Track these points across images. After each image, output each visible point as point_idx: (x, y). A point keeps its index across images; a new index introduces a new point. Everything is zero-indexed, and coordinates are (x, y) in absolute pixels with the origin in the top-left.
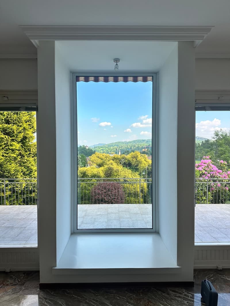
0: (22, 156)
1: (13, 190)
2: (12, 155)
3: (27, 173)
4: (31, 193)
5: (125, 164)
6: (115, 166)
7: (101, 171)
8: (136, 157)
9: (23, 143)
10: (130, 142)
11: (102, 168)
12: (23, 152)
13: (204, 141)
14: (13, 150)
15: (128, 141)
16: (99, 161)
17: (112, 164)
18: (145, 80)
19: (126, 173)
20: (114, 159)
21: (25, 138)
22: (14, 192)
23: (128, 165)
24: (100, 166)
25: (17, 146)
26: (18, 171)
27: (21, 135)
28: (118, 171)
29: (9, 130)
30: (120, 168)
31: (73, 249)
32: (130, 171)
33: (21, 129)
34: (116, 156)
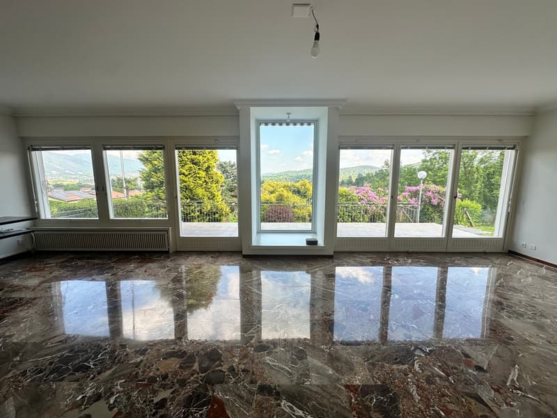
0: (207, 183)
1: (200, 211)
2: (200, 182)
3: (211, 197)
4: (214, 215)
5: (294, 191)
6: (285, 193)
7: (273, 198)
8: (304, 185)
9: (207, 172)
10: (301, 172)
11: (274, 195)
12: (207, 180)
13: (377, 170)
14: (199, 178)
15: (298, 170)
16: (271, 189)
17: (282, 191)
18: (309, 124)
19: (296, 199)
20: (285, 186)
21: (209, 167)
22: (201, 213)
23: (298, 192)
24: (272, 192)
25: (203, 174)
26: (204, 196)
27: (206, 165)
28: (287, 197)
29: (196, 161)
30: (290, 194)
31: (259, 240)
32: (299, 198)
33: (205, 159)
34: (286, 184)
